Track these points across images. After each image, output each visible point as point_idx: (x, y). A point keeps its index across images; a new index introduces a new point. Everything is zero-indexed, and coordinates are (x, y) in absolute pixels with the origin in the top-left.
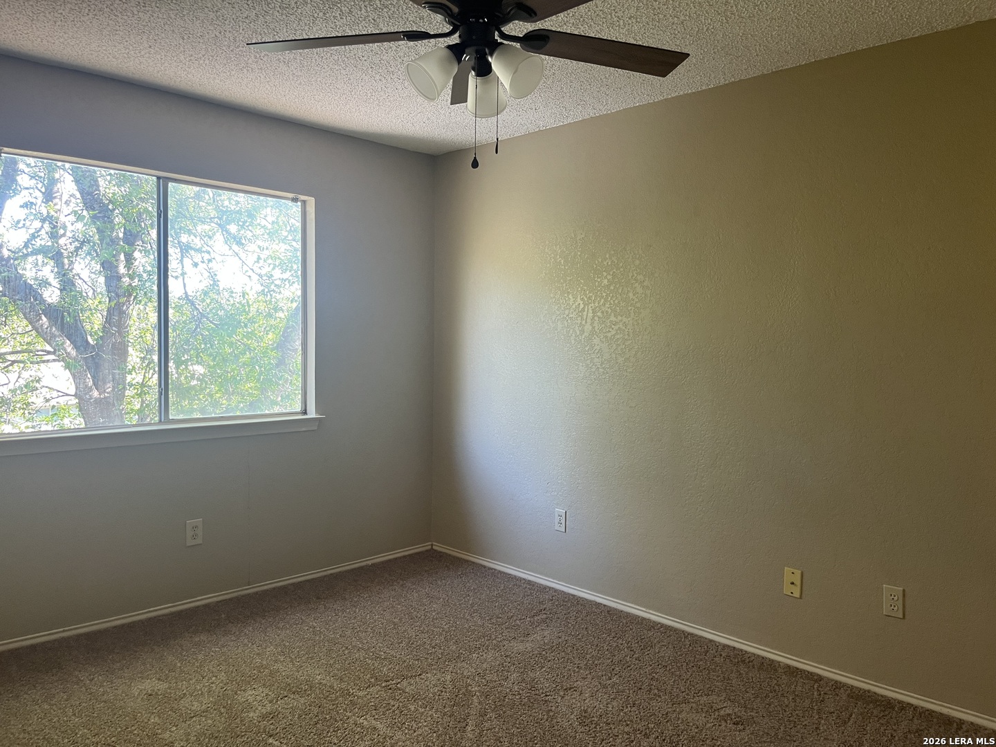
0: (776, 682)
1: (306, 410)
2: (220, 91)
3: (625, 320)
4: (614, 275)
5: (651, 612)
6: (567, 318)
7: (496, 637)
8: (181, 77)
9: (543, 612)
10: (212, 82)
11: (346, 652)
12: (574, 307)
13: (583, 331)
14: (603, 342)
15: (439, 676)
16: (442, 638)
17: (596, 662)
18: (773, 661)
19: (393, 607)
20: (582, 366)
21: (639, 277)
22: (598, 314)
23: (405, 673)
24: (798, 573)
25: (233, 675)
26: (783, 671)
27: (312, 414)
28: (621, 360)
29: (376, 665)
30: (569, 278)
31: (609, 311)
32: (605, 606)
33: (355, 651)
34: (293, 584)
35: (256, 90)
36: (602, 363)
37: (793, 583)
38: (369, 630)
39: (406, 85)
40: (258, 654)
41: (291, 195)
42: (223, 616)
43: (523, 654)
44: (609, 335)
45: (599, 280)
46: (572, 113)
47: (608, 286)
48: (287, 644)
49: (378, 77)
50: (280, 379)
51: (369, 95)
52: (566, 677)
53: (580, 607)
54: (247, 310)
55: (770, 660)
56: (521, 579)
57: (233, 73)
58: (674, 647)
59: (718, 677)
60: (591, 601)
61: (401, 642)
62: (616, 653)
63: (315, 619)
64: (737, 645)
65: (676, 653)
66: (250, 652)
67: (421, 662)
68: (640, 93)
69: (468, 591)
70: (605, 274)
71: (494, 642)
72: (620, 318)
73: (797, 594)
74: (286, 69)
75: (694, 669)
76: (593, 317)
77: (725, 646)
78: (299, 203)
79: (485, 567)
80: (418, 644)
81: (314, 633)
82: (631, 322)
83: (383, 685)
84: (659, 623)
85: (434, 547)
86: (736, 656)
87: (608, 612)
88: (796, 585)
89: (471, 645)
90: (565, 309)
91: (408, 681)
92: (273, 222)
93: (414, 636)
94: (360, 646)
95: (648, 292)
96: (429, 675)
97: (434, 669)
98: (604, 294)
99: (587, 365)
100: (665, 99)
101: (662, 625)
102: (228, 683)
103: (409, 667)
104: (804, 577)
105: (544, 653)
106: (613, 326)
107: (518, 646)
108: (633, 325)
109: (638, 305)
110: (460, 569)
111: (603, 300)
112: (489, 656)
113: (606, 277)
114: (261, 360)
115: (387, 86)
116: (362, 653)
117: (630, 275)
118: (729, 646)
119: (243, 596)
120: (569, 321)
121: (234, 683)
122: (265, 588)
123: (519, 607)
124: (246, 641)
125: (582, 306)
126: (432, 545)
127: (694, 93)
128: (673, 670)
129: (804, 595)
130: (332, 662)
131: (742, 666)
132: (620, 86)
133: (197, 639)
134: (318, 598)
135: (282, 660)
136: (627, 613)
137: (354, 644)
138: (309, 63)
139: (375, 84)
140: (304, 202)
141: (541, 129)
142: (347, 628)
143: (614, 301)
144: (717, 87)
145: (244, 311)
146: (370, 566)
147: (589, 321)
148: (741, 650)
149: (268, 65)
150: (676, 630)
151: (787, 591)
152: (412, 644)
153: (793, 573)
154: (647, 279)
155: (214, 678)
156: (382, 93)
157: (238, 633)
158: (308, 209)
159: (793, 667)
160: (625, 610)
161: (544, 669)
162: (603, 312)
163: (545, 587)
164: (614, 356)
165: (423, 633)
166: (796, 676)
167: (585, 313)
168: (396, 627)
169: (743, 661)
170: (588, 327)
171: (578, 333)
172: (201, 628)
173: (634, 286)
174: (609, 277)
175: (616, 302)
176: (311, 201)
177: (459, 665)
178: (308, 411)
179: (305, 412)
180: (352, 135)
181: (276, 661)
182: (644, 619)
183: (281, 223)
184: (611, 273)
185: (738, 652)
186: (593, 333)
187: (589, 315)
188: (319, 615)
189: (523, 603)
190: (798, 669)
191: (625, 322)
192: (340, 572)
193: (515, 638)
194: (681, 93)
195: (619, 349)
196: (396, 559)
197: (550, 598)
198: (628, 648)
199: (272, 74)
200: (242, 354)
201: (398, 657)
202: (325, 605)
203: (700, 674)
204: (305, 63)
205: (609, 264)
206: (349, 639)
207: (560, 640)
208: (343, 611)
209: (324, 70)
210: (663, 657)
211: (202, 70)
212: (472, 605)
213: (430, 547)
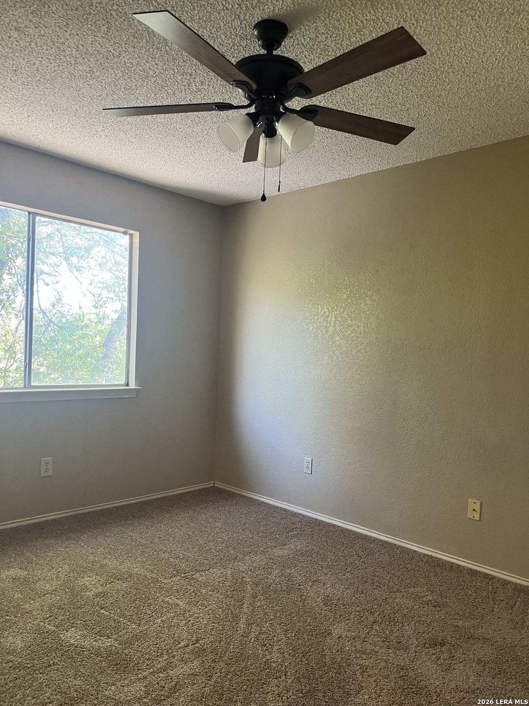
0: (462, 579)
1: (128, 383)
2: (75, 152)
3: (358, 323)
4: (351, 292)
5: (372, 531)
6: (317, 322)
7: (262, 546)
8: (48, 141)
9: (295, 530)
10: (71, 145)
11: (155, 553)
12: (322, 314)
13: (327, 331)
14: (342, 339)
15: (222, 570)
16: (224, 545)
17: (334, 564)
18: (459, 565)
19: (188, 524)
20: (327, 356)
21: (369, 293)
22: (339, 319)
23: (198, 568)
24: (478, 503)
25: (74, 566)
26: (466, 572)
27: (133, 385)
28: (354, 351)
29: (177, 562)
30: (318, 294)
31: (347, 316)
32: (339, 526)
33: (162, 553)
34: (116, 507)
35: (102, 152)
36: (341, 354)
37: (474, 510)
38: (171, 538)
39: (208, 151)
40: (92, 553)
41: (122, 230)
42: (66, 527)
43: (282, 558)
44: (346, 334)
45: (340, 295)
46: (324, 177)
47: (346, 300)
48: (112, 547)
49: (189, 145)
50: (105, 368)
51: (182, 158)
52: (313, 573)
53: (321, 527)
54: (82, 319)
55: (457, 565)
56: (278, 508)
57: (86, 138)
58: (389, 555)
59: (421, 575)
60: (329, 523)
61: (195, 548)
62: (348, 558)
63: (132, 531)
64: (433, 554)
65: (391, 559)
66: (86, 552)
67: (209, 561)
68: (373, 163)
69: (241, 515)
70: (344, 290)
71: (261, 549)
72: (354, 322)
73: (477, 518)
74: (124, 136)
75: (404, 569)
76: (335, 321)
77: (425, 555)
78: (128, 236)
79: (252, 499)
80: (206, 549)
81: (132, 540)
82: (362, 325)
83: (182, 576)
84: (378, 539)
85: (216, 485)
86: (433, 562)
87: (341, 530)
88: (477, 511)
89: (244, 550)
90: (315, 315)
91: (200, 574)
92: (103, 257)
93: (203, 544)
94: (165, 549)
95: (375, 304)
96: (215, 570)
97: (219, 566)
98: (344, 305)
99: (330, 355)
100: (390, 168)
101: (380, 540)
102: (70, 572)
103: (201, 564)
104: (482, 506)
105: (297, 557)
106: (349, 328)
107: (278, 552)
108: (364, 327)
109: (368, 313)
110: (235, 500)
111: (342, 309)
112: (258, 558)
113: (345, 293)
114: (91, 353)
115: (195, 152)
116: (167, 555)
117: (363, 291)
118: (427, 555)
119: (80, 514)
120: (318, 324)
121: (75, 572)
122: (96, 509)
123: (277, 526)
124: (83, 544)
125: (327, 313)
126: (214, 483)
127: (411, 164)
128: (389, 570)
129: (482, 519)
130: (145, 560)
131: (437, 568)
132: (359, 157)
133: (48, 542)
134: (134, 517)
135: (109, 557)
136: (355, 531)
137: (160, 548)
138: (141, 132)
139: (187, 150)
140: (131, 235)
141: (301, 188)
142: (155, 537)
143: (350, 310)
144: (428, 160)
145: (80, 319)
146: (170, 497)
147: (332, 324)
148: (437, 558)
149: (112, 133)
150: (390, 543)
151: (470, 516)
152: (202, 549)
153: (475, 503)
154: (375, 294)
155: (60, 569)
156: (191, 158)
157: (77, 539)
158: (134, 240)
159: (474, 570)
160: (353, 530)
161: (297, 568)
162: (342, 318)
163: (296, 513)
164: (349, 348)
165: (209, 541)
166: (476, 575)
167: (329, 319)
168: (190, 537)
169: (438, 565)
170: (331, 329)
171: (324, 332)
172: (50, 535)
173: (365, 299)
174: (347, 293)
175: (352, 310)
176: (137, 235)
177: (236, 564)
178: (129, 384)
179: (128, 385)
180: (166, 189)
181: (105, 558)
182: (366, 536)
183: (108, 259)
184: (349, 290)
185: (434, 559)
186: (334, 332)
187: (332, 319)
188: (135, 528)
189: (280, 523)
190: (477, 571)
191: (358, 325)
192: (149, 500)
193: (275, 546)
194: (402, 164)
195: (353, 344)
196: (188, 492)
197: (300, 520)
198: (356, 555)
199: (114, 140)
200: (78, 349)
201: (192, 557)
202: (139, 522)
203: (409, 573)
204: (138, 132)
205: (348, 283)
206: (156, 544)
207: (308, 548)
208: (152, 526)
209: (151, 138)
210: (381, 561)
211: (64, 135)
212: (244, 524)
213: (213, 485)
